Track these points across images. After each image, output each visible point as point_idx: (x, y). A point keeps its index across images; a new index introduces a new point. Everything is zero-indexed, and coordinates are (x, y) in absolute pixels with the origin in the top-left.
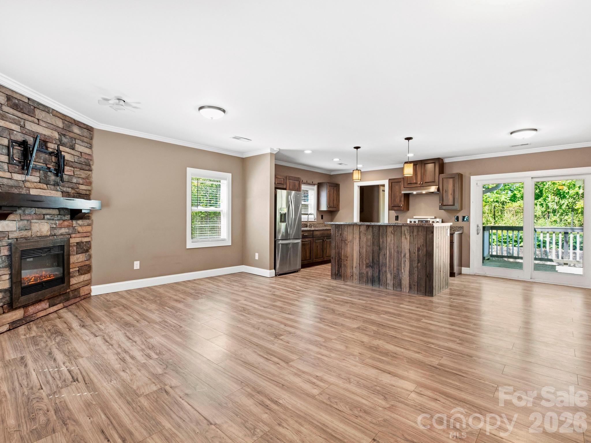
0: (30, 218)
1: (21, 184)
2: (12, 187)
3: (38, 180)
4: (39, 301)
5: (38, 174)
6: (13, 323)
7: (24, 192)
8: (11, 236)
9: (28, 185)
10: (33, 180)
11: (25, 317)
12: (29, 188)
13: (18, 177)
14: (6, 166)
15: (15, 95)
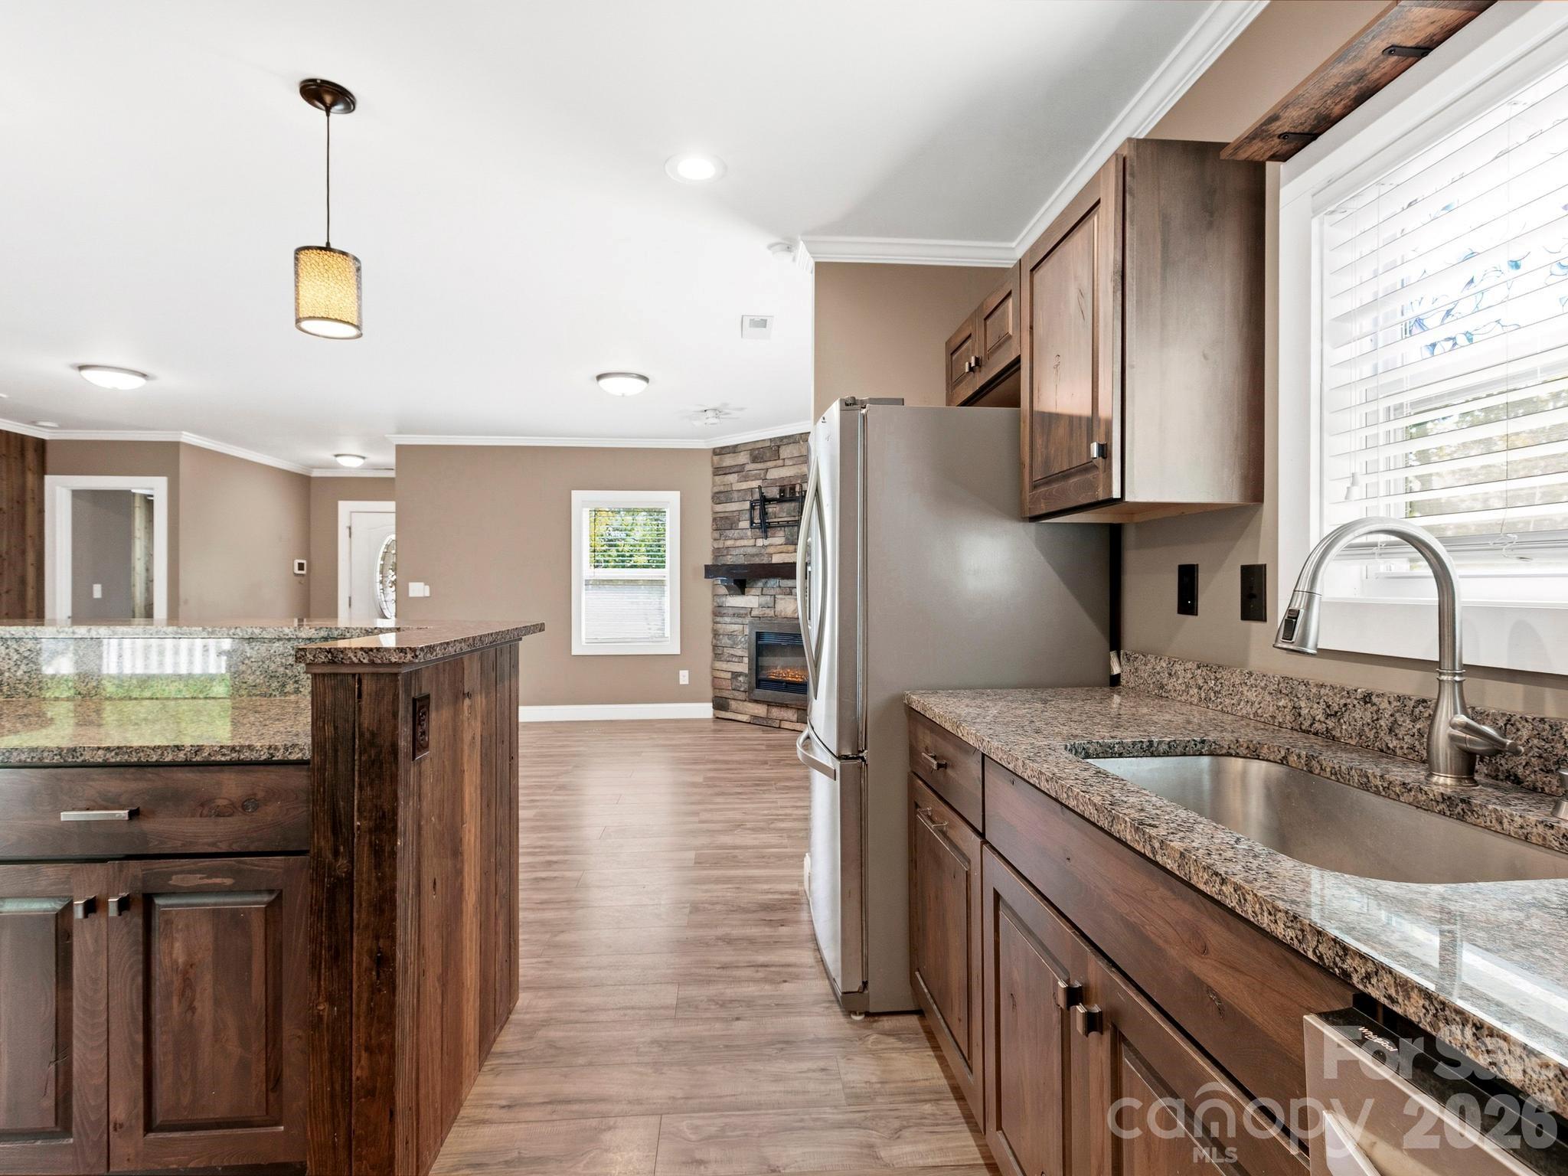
0: (772, 592)
1: (763, 551)
2: (753, 556)
3: (782, 540)
4: (786, 706)
5: (782, 533)
6: (756, 717)
7: (765, 561)
8: (753, 613)
9: (771, 550)
10: (778, 543)
11: (767, 718)
12: (770, 555)
13: (760, 542)
14: (749, 533)
15: (759, 445)
